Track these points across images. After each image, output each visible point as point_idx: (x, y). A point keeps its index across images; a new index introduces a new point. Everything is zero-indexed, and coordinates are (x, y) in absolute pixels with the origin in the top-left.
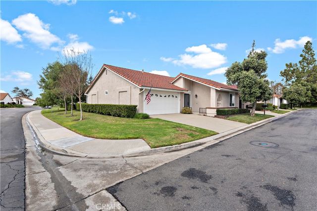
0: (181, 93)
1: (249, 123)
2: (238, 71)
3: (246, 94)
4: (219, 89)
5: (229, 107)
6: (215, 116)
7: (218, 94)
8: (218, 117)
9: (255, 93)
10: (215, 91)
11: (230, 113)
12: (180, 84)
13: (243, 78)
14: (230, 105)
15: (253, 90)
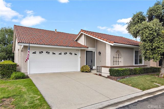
0: (81, 50)
1: (144, 89)
2: (139, 22)
3: (147, 50)
4: (112, 45)
5: (134, 65)
6: (108, 77)
7: (116, 50)
8: (111, 79)
9: (159, 48)
10: (110, 47)
11: (129, 73)
12: (82, 41)
13: (143, 30)
14: (136, 63)
15: (155, 45)
